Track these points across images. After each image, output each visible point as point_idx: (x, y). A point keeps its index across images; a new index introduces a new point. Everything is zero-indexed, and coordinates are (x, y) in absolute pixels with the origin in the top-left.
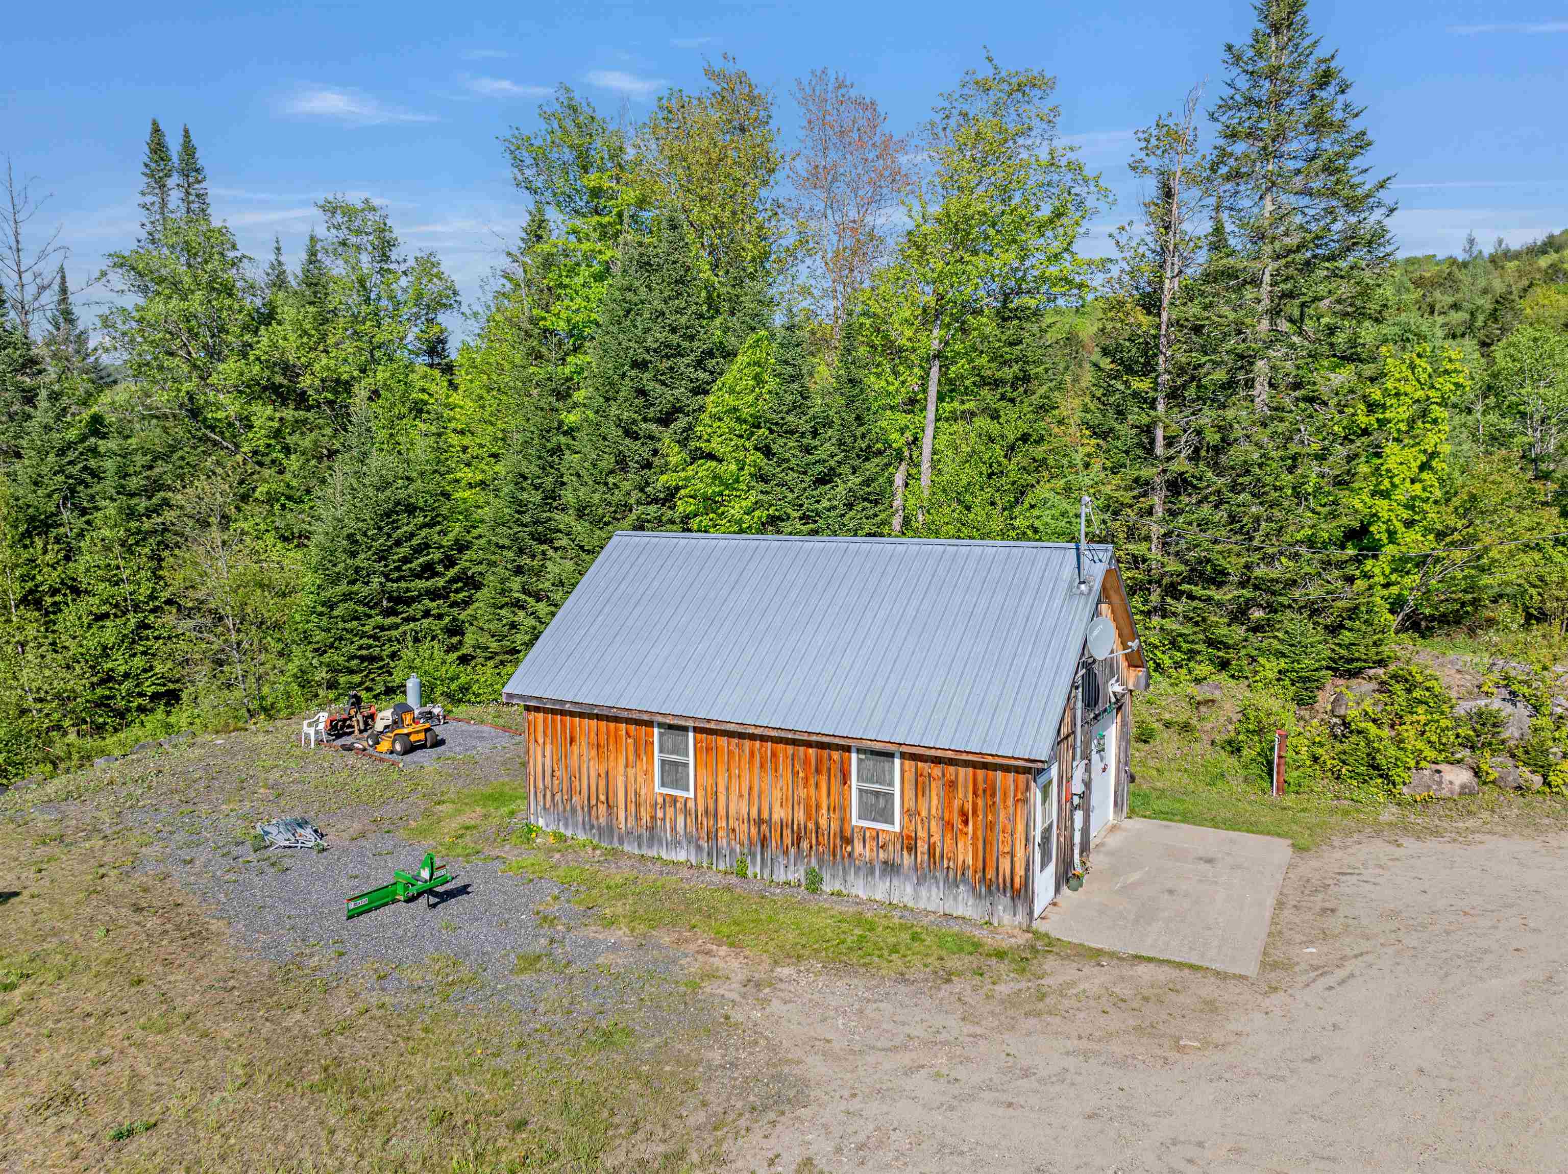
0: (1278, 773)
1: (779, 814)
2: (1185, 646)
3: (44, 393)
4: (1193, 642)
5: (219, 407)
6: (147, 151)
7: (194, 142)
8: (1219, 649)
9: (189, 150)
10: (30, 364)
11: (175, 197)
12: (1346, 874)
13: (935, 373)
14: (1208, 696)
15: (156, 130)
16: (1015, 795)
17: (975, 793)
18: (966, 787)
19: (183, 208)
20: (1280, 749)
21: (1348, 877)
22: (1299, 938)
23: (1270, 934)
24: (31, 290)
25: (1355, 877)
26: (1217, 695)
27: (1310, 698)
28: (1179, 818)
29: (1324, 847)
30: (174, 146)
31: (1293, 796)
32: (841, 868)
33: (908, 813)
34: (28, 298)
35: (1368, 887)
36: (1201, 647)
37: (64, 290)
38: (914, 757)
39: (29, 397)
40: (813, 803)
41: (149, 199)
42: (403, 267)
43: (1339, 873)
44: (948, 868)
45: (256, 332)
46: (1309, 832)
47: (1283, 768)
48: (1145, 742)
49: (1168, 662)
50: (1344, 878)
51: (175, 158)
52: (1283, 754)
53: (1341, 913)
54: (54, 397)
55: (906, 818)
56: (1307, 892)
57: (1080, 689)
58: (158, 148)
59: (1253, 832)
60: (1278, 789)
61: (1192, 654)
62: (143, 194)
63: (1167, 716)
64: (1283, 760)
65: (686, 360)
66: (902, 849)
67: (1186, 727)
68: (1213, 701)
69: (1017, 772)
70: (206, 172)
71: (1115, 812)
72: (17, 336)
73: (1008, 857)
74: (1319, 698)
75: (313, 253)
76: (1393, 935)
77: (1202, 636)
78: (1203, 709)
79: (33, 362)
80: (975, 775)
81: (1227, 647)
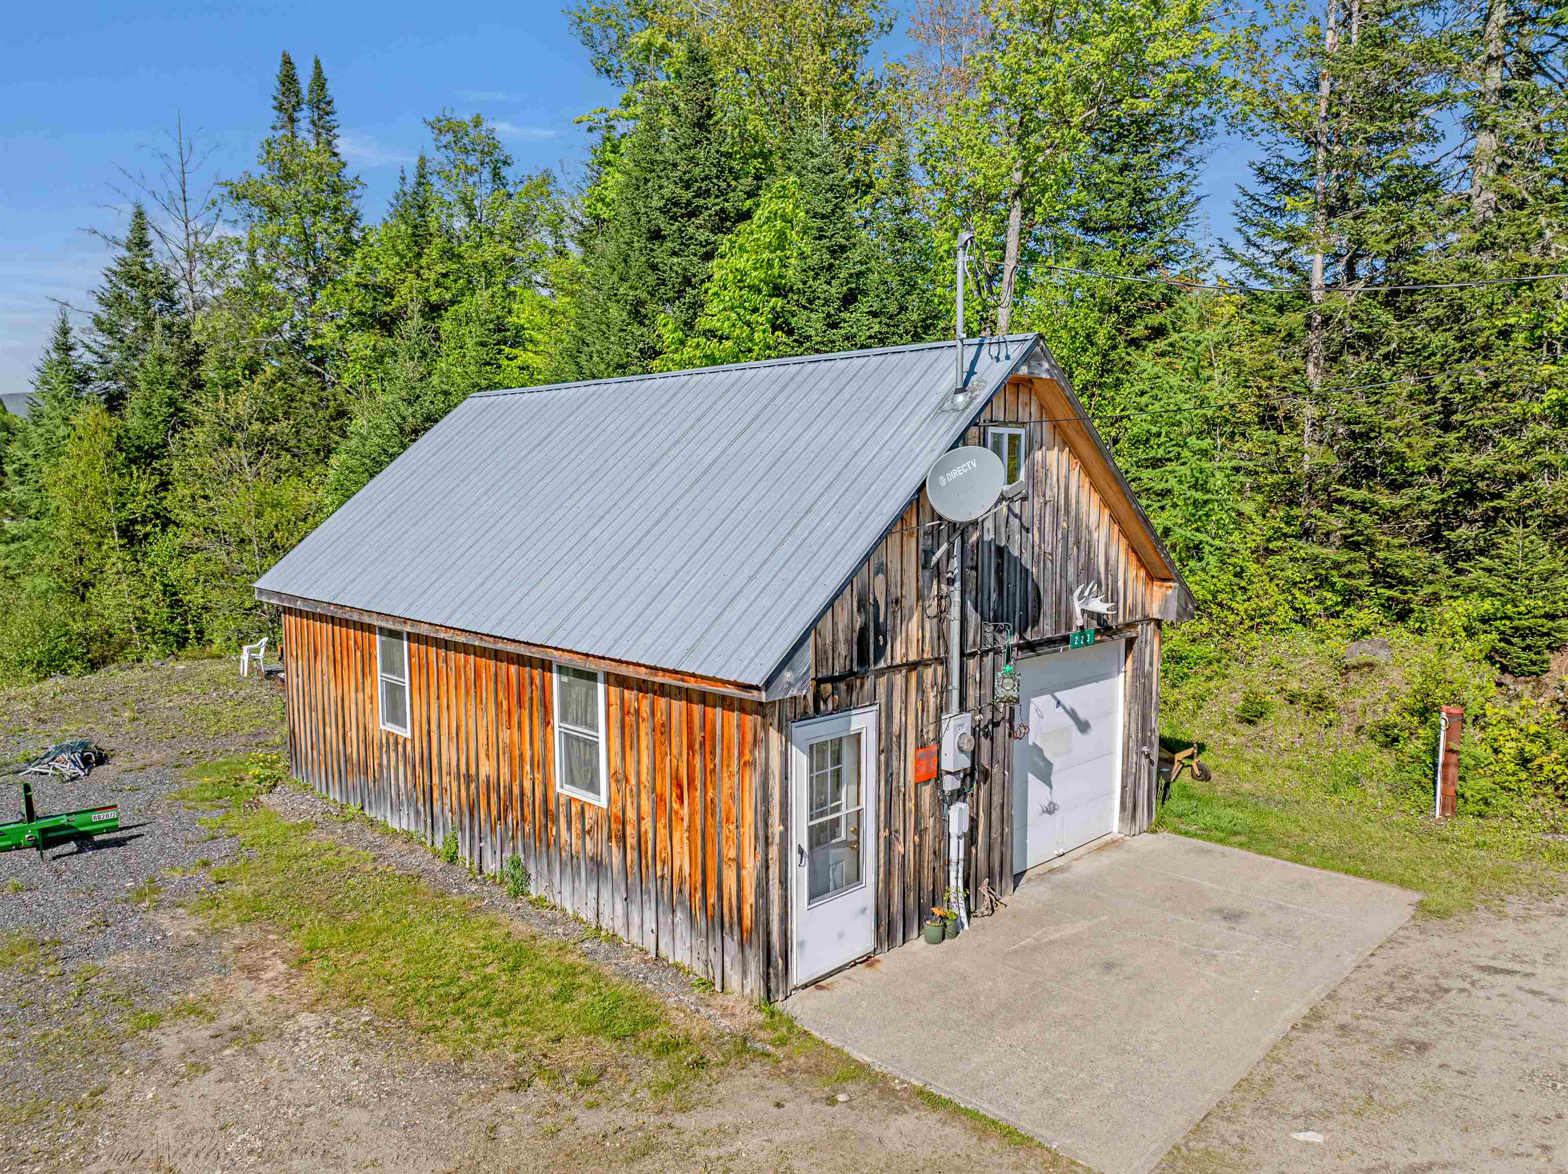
0: (1445, 779)
1: (486, 769)
2: (1339, 582)
4: (1349, 575)
6: (277, 84)
7: (326, 74)
8: (1390, 587)
9: (320, 81)
12: (1497, 971)
14: (1365, 658)
15: (287, 62)
16: (741, 754)
17: (690, 747)
18: (681, 736)
20: (1448, 738)
21: (1501, 978)
22: (1305, 1100)
23: (1245, 1084)
25: (1517, 980)
26: (1381, 657)
27: (1534, 663)
28: (1243, 839)
29: (1483, 914)
30: (304, 78)
31: (1471, 821)
32: (545, 861)
33: (619, 778)
35: (1536, 1003)
36: (1362, 584)
38: (623, 682)
40: (517, 753)
41: (279, 133)
43: (1483, 969)
44: (663, 877)
46: (1466, 883)
47: (1453, 772)
48: (1250, 722)
49: (1313, 608)
50: (1490, 979)
51: (305, 90)
52: (1454, 746)
53: (1434, 1058)
55: (613, 785)
56: (1390, 999)
57: (958, 584)
58: (289, 80)
59: (1357, 874)
60: (1444, 807)
61: (1350, 597)
62: (274, 128)
63: (1294, 685)
64: (1454, 758)
66: (610, 838)
67: (1320, 703)
68: (1370, 665)
69: (742, 710)
70: (335, 104)
71: (1122, 820)
73: (734, 867)
74: (1553, 665)
76: (1537, 1130)
77: (1365, 567)
78: (1353, 676)
80: (689, 714)
81: (1402, 580)
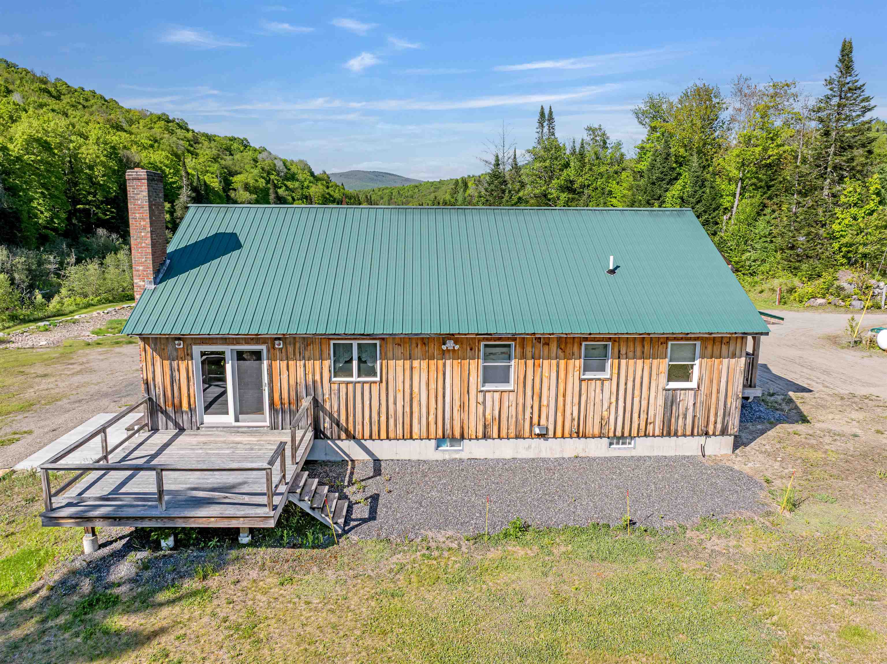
3: (507, 191)
5: (552, 194)
6: (539, 115)
7: (552, 110)
9: (551, 113)
10: (505, 182)
11: (546, 130)
13: (740, 184)
15: (542, 108)
19: (547, 131)
24: (506, 158)
30: (547, 112)
34: (505, 160)
37: (515, 158)
39: (503, 192)
41: (538, 130)
42: (611, 146)
45: (563, 170)
51: (547, 117)
54: (510, 192)
65: (664, 182)
70: (555, 119)
72: (502, 175)
75: (583, 144)
79: (505, 181)
